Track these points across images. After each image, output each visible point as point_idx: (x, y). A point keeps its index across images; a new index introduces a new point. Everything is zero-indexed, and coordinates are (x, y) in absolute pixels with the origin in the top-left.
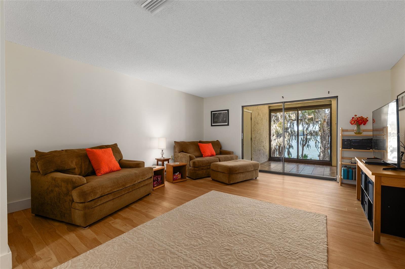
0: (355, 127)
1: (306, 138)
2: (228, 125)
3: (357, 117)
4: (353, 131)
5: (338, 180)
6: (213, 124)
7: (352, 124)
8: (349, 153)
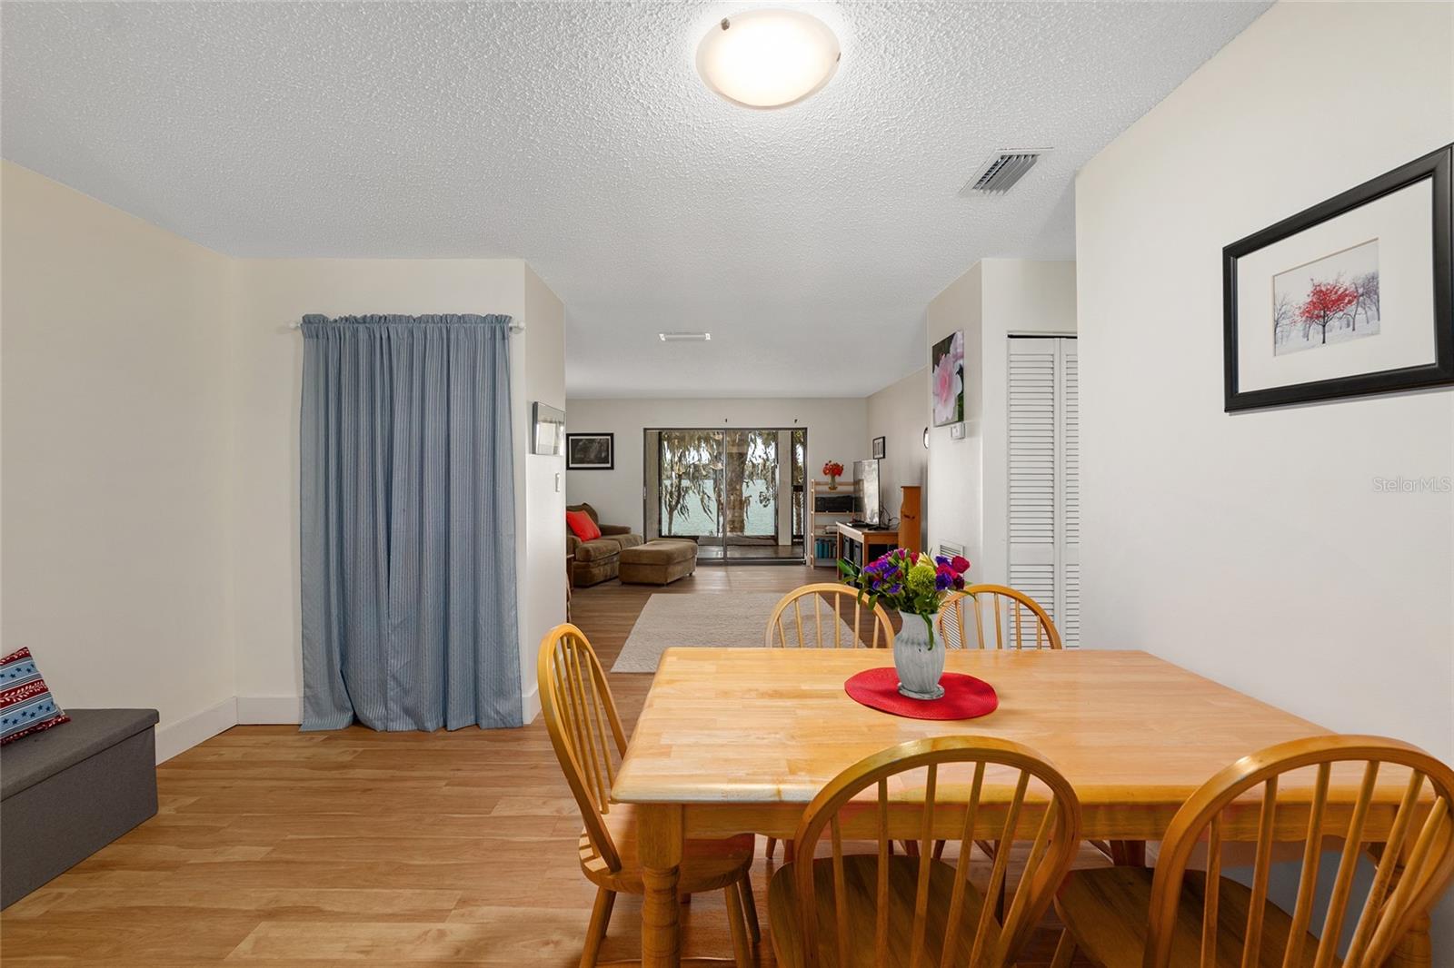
0: (828, 479)
1: (679, 486)
2: (612, 468)
3: (832, 463)
4: (826, 484)
5: (808, 563)
6: (571, 466)
7: (826, 474)
8: (825, 519)
